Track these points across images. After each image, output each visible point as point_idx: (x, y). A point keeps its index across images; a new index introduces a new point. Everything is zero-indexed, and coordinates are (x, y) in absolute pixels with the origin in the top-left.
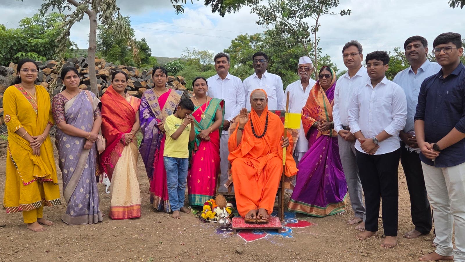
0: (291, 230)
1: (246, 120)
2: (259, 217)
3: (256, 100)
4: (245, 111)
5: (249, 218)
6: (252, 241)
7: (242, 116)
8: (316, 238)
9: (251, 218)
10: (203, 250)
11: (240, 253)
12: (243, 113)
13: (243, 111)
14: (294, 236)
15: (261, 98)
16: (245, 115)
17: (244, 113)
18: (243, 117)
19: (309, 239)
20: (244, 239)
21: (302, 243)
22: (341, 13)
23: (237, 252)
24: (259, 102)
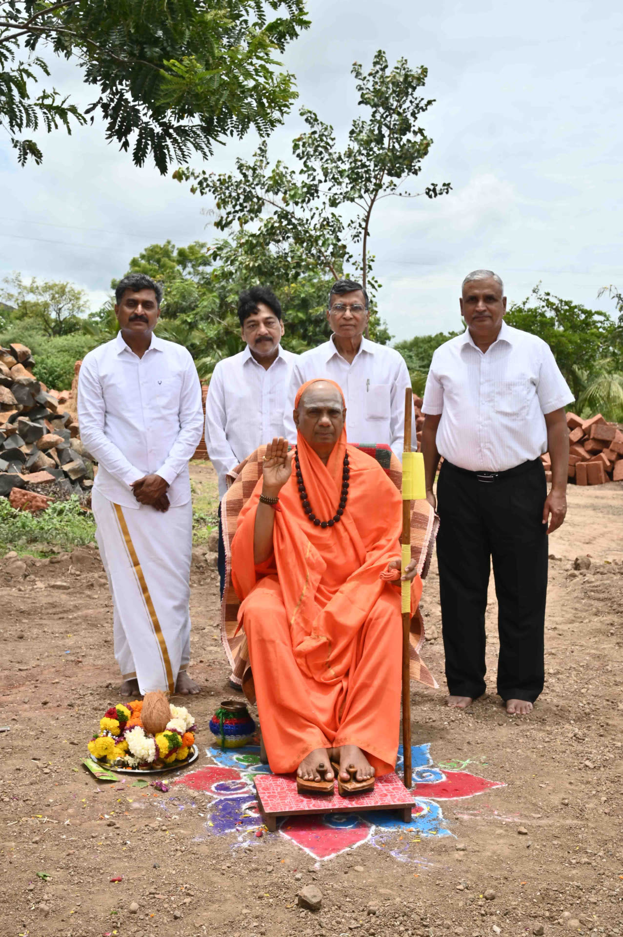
0: (436, 808)
1: (284, 472)
2: (345, 775)
3: (317, 412)
4: (281, 447)
5: (311, 777)
6: (333, 855)
7: (272, 461)
8: (520, 833)
9: (318, 778)
10: (187, 900)
11: (314, 908)
12: (274, 454)
13: (275, 447)
14: (453, 831)
15: (330, 405)
16: (281, 460)
17: (279, 453)
18: (274, 465)
19: (500, 836)
20: (307, 850)
21: (489, 854)
22: (427, 193)
23: (304, 904)
24: (325, 419)
